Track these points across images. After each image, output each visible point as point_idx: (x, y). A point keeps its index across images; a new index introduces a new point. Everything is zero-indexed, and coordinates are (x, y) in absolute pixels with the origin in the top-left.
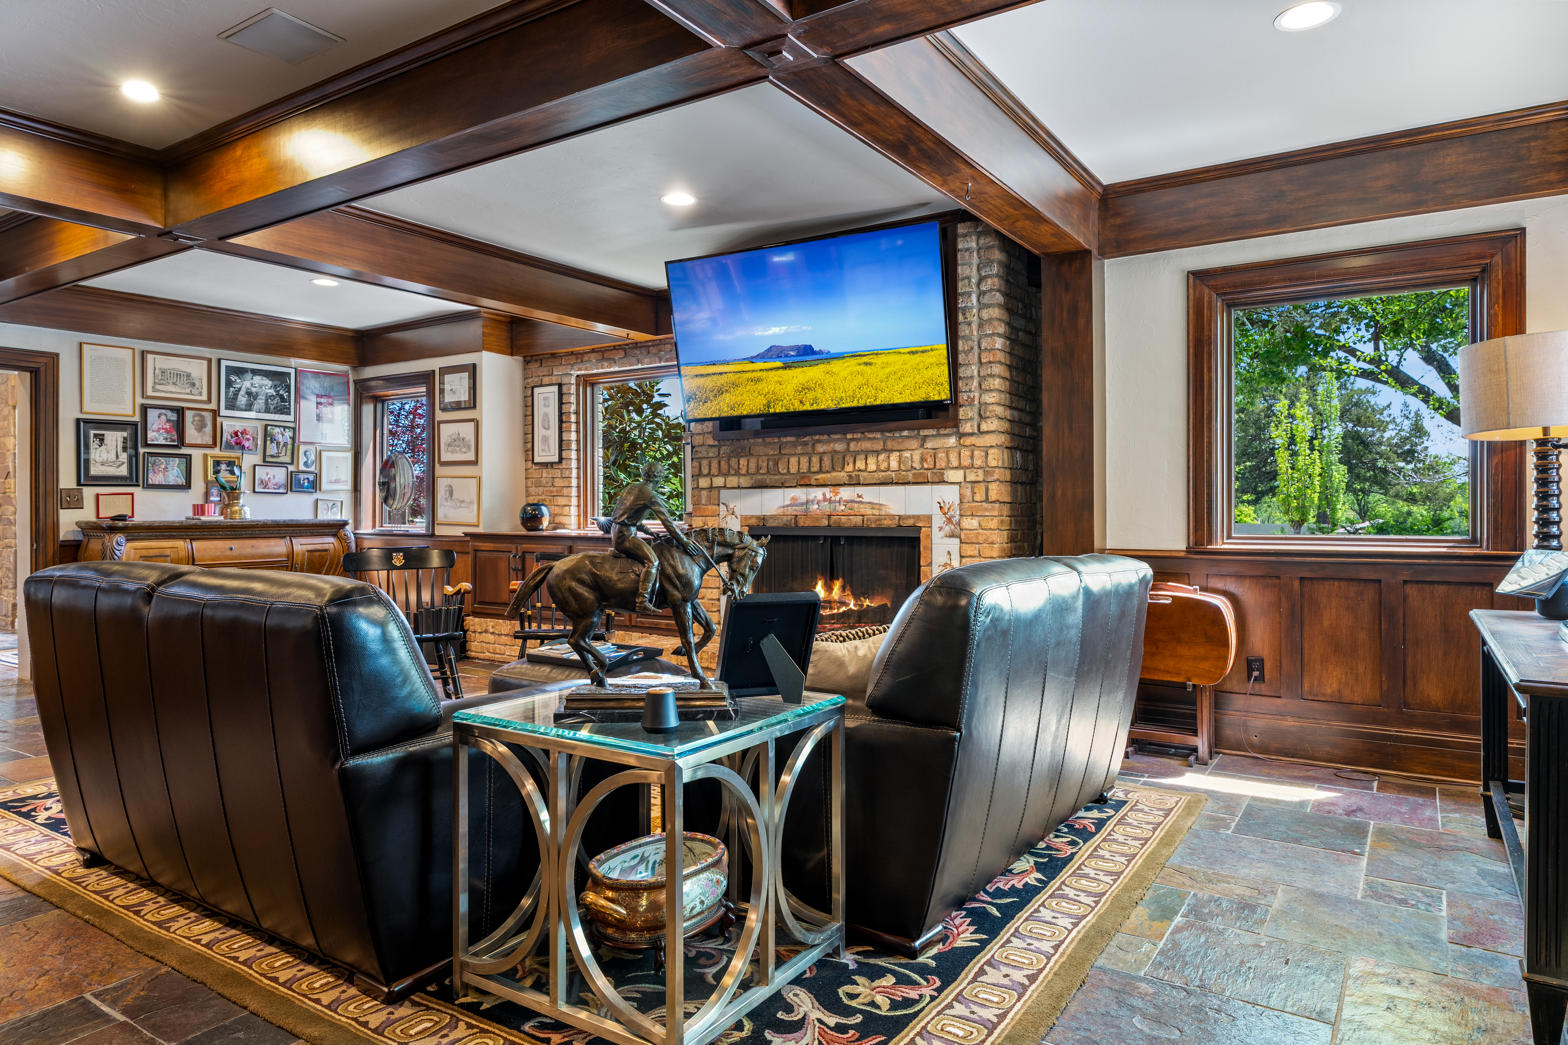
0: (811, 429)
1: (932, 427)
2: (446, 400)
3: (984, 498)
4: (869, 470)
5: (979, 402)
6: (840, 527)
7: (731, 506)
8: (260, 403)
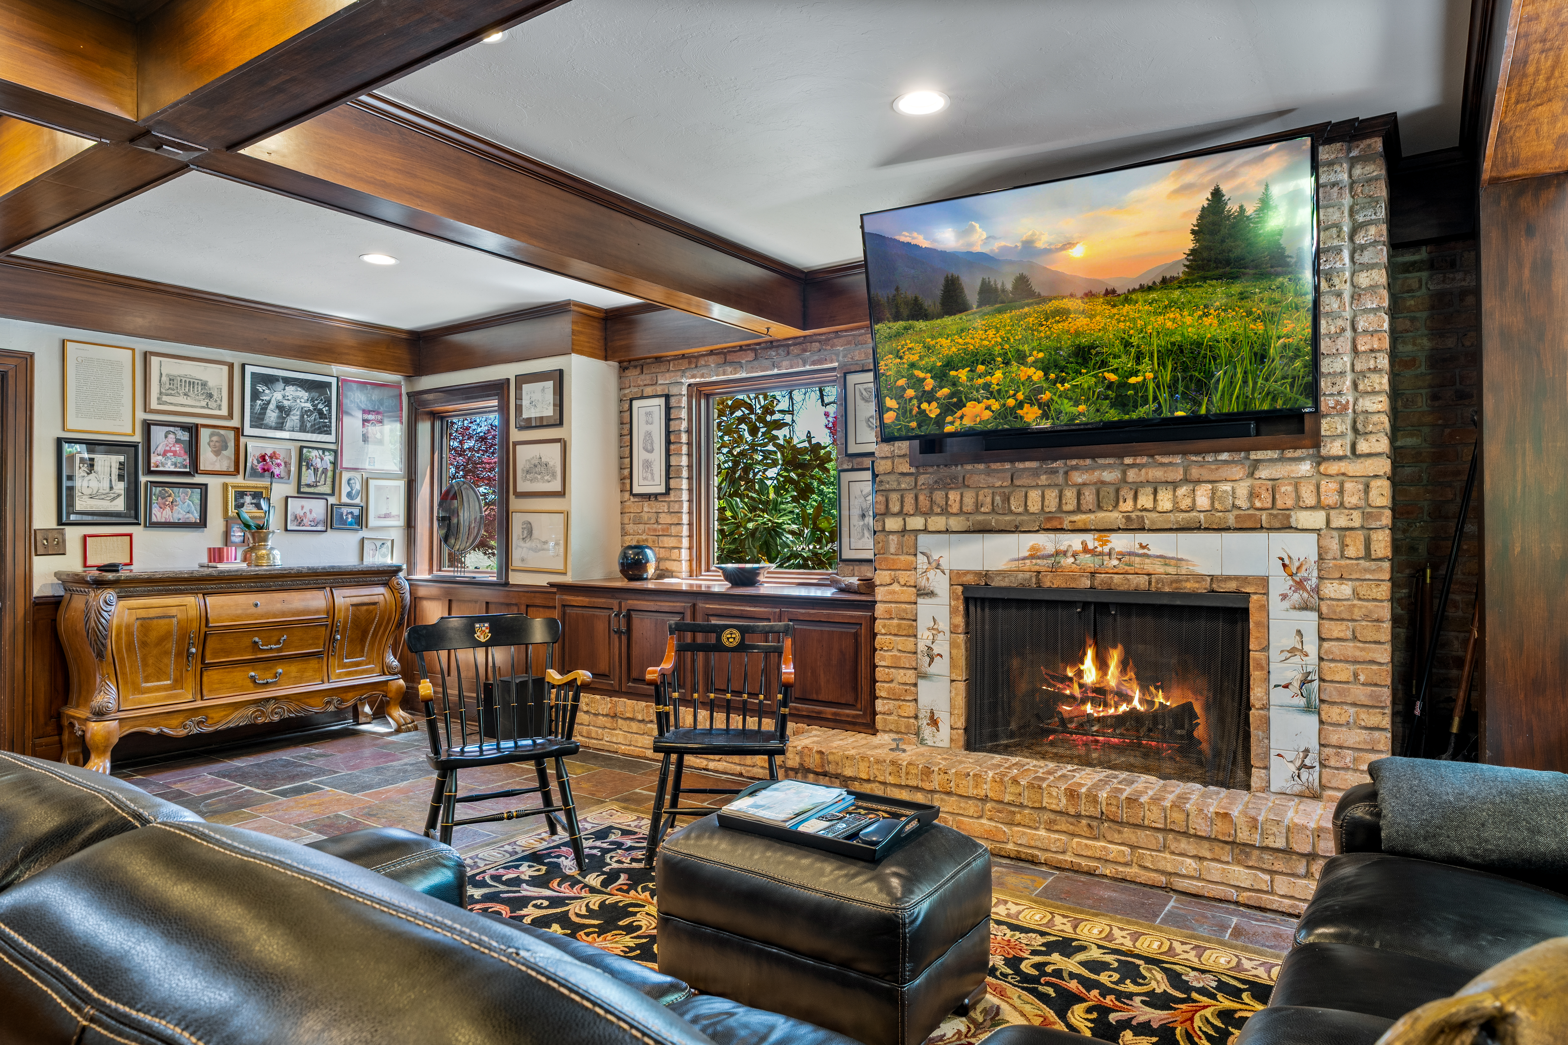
0: (1066, 450)
1: (1273, 448)
2: (525, 416)
3: (1362, 553)
4: (1159, 509)
5: (1354, 411)
6: (1110, 591)
7: (936, 557)
8: (294, 419)
